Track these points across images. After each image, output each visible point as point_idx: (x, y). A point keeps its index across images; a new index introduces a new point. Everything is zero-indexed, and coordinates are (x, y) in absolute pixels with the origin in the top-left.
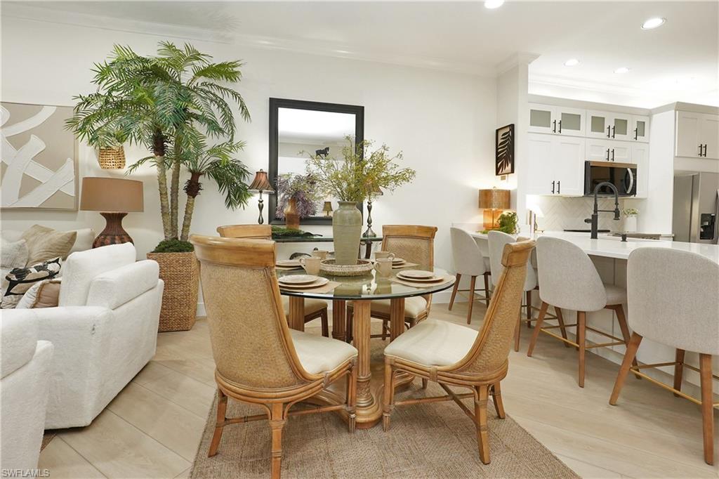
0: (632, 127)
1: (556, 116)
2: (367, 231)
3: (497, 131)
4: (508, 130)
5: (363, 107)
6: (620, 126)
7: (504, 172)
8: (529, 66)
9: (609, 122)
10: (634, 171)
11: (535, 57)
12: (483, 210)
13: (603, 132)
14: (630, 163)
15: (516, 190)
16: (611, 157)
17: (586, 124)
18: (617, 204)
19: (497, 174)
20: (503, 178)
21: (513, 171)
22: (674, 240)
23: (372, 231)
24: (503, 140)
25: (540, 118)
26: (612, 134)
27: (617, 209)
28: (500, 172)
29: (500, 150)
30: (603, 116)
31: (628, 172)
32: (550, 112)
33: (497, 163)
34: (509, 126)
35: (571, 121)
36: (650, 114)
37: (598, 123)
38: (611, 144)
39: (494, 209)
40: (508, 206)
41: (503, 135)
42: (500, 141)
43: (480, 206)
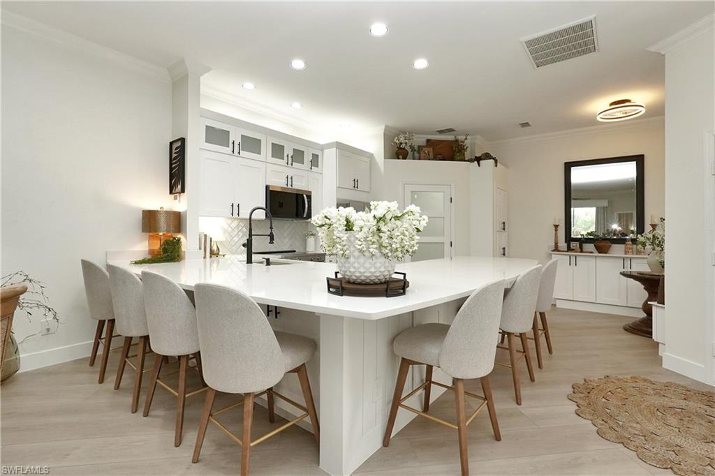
0: (308, 158)
1: (235, 137)
3: (171, 144)
4: (180, 143)
6: (298, 156)
7: (176, 190)
8: (201, 78)
9: (288, 151)
10: (309, 197)
11: (208, 70)
12: (148, 234)
13: (283, 159)
14: (307, 190)
15: (186, 212)
16: (290, 184)
17: (266, 149)
18: (271, 228)
19: (171, 192)
20: (175, 198)
21: (183, 191)
24: (176, 155)
25: (217, 136)
26: (290, 163)
27: (271, 233)
28: (174, 191)
29: (174, 166)
30: (282, 144)
31: (303, 197)
32: (228, 132)
33: (171, 181)
34: (181, 139)
35: (250, 144)
36: (323, 148)
37: (278, 151)
38: (290, 172)
39: (161, 234)
40: (178, 230)
41: (176, 149)
42: (174, 155)
43: (144, 231)
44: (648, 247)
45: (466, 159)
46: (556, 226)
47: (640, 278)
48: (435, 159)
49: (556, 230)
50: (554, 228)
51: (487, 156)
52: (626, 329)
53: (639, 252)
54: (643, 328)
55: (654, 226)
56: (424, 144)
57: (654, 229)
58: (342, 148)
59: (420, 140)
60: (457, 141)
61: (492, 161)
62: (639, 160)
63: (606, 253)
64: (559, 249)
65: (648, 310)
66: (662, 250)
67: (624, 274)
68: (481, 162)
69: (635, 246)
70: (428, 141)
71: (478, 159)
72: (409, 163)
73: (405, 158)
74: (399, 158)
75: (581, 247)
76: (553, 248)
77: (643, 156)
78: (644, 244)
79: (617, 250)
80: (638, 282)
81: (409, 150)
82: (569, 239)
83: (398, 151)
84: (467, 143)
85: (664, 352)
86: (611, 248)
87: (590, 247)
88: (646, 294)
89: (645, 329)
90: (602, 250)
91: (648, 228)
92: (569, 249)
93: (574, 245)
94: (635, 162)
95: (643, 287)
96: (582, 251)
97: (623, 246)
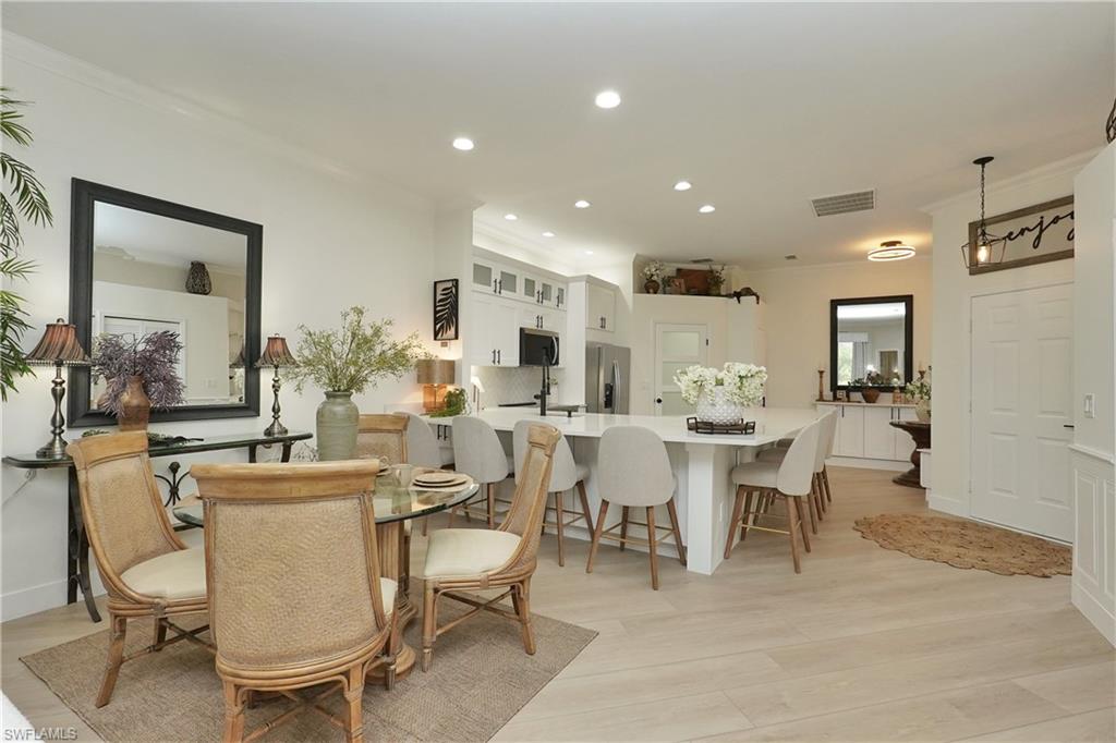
0: (555, 293)
1: (497, 275)
2: (273, 425)
3: (436, 284)
4: (449, 285)
5: (261, 227)
7: (445, 336)
8: (475, 212)
9: (539, 286)
10: (557, 339)
11: (481, 204)
12: (423, 385)
13: (534, 296)
14: (554, 331)
15: (460, 360)
16: (540, 325)
17: (520, 285)
19: (435, 339)
20: (444, 345)
21: (457, 338)
22: (587, 411)
23: (280, 425)
24: (442, 297)
25: (482, 274)
28: (439, 337)
29: (439, 309)
30: (533, 280)
31: (552, 340)
32: (492, 269)
33: (435, 324)
34: (452, 280)
35: (507, 282)
36: (567, 281)
37: (530, 287)
38: (539, 311)
39: (435, 385)
40: (452, 381)
41: (444, 290)
42: (439, 297)
43: (419, 381)
44: (917, 396)
45: (723, 293)
46: (821, 373)
47: (909, 427)
48: (688, 292)
49: (821, 377)
50: (818, 375)
51: (748, 292)
52: (894, 481)
53: (907, 401)
54: (911, 480)
55: (922, 373)
56: (674, 275)
57: (922, 377)
58: (592, 282)
59: (670, 270)
60: (711, 271)
61: (754, 297)
62: (908, 300)
63: (874, 402)
64: (825, 398)
65: (916, 459)
66: (930, 398)
67: (892, 424)
68: (742, 298)
69: (903, 395)
70: (679, 270)
71: (738, 295)
72: (660, 297)
73: (655, 293)
74: (648, 292)
75: (848, 396)
76: (818, 398)
77: (911, 296)
78: (913, 394)
79: (886, 398)
80: (906, 433)
81: (660, 283)
82: (835, 387)
83: (648, 285)
84: (723, 275)
85: (929, 496)
86: (880, 398)
87: (857, 396)
88: (914, 444)
89: (913, 479)
90: (870, 399)
91: (916, 375)
92: (835, 398)
93: (840, 394)
94: (904, 304)
95: (911, 437)
96: (849, 401)
97: (891, 394)
